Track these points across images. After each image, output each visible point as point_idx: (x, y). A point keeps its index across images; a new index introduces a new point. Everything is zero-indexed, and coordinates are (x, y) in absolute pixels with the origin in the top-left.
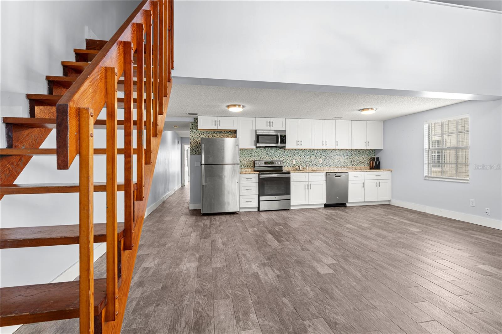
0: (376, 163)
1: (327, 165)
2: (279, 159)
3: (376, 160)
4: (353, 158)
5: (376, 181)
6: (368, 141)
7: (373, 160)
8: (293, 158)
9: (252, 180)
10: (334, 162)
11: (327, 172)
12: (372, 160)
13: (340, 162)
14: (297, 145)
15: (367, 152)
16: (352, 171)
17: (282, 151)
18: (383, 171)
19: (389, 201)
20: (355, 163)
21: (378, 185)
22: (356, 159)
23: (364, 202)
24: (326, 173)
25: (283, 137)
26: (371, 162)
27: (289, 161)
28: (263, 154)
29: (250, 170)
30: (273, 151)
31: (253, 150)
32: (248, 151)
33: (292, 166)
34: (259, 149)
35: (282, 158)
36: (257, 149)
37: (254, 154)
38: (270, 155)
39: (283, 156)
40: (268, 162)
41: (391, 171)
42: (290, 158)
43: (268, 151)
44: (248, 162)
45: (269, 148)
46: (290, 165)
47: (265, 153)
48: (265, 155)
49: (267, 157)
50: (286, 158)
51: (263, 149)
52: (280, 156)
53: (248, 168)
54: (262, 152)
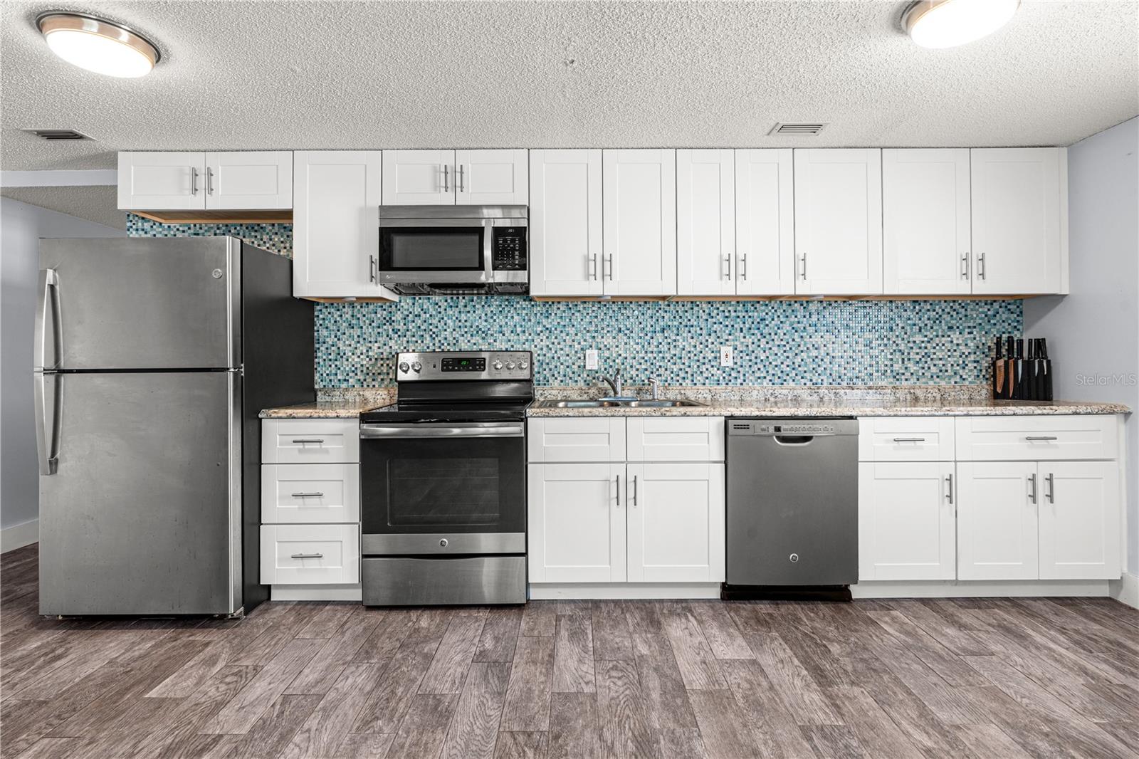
0: (1028, 365)
1: (757, 375)
2: (518, 347)
3: (1025, 354)
4: (899, 341)
5: (1030, 469)
6: (977, 253)
7: (1010, 350)
8: (590, 340)
9: (326, 451)
10: (798, 360)
11: (732, 417)
12: (1004, 351)
13: (827, 360)
14: (587, 276)
15: (978, 314)
16: (880, 411)
18: (1075, 413)
19: (1116, 584)
20: (910, 365)
21: (1042, 489)
22: (916, 350)
23: (956, 582)
24: (727, 418)
25: (509, 238)
26: (1001, 363)
27: (568, 355)
28: (445, 324)
29: (384, 396)
30: (492, 309)
31: (411, 304)
32: (376, 313)
33: (585, 381)
34: (426, 301)
35: (533, 341)
36: (416, 304)
37: (402, 324)
38: (478, 326)
39: (538, 332)
40: (460, 360)
41: (1127, 415)
42: (576, 343)
43: (469, 312)
44: (376, 359)
45: (475, 298)
46: (571, 375)
47: (452, 319)
48: (454, 330)
49: (463, 335)
50: (556, 341)
51: (446, 301)
52: (527, 334)
53: (377, 386)
54: (440, 313)
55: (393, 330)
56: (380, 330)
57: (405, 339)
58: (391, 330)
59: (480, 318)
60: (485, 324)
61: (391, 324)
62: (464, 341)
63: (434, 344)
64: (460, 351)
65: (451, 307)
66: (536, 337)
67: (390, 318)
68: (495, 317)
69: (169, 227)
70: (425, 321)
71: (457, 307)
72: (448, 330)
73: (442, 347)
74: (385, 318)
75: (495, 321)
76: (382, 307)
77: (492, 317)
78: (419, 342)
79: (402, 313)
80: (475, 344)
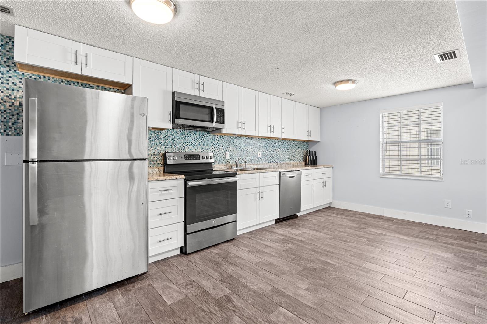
1: (266, 160)
3: (312, 155)
4: (291, 151)
5: (323, 180)
6: (310, 131)
8: (226, 149)
12: (308, 154)
13: (279, 156)
15: (302, 144)
17: (211, 137)
18: (328, 167)
19: (331, 203)
20: (292, 157)
21: (325, 184)
22: (293, 153)
24: (280, 172)
25: (220, 112)
26: (307, 157)
27: (220, 154)
28: (180, 141)
29: (157, 171)
30: (197, 136)
31: (167, 132)
32: (151, 134)
33: (225, 163)
34: (173, 131)
35: (210, 148)
36: (169, 132)
37: (163, 140)
38: (192, 142)
39: (212, 145)
40: (190, 155)
41: (333, 167)
42: (222, 150)
43: (189, 137)
44: (152, 155)
45: (191, 131)
46: (221, 161)
47: (183, 139)
48: (183, 143)
49: (187, 146)
50: (217, 149)
51: (181, 132)
52: (208, 146)
53: (152, 167)
54: (178, 136)
55: (159, 142)
56: (153, 142)
57: (164, 146)
58: (158, 142)
59: (193, 139)
60: (194, 141)
61: (158, 140)
62: (187, 148)
63: (176, 149)
64: (186, 152)
65: (182, 134)
66: (211, 147)
67: (158, 137)
68: (198, 139)
69: (23, 74)
70: (172, 139)
71: (184, 134)
72: (181, 143)
73: (179, 150)
74: (156, 137)
75: (198, 140)
76: (154, 132)
77: (197, 139)
78: (170, 148)
79: (163, 135)
80: (191, 149)
